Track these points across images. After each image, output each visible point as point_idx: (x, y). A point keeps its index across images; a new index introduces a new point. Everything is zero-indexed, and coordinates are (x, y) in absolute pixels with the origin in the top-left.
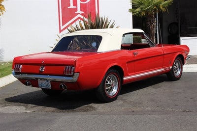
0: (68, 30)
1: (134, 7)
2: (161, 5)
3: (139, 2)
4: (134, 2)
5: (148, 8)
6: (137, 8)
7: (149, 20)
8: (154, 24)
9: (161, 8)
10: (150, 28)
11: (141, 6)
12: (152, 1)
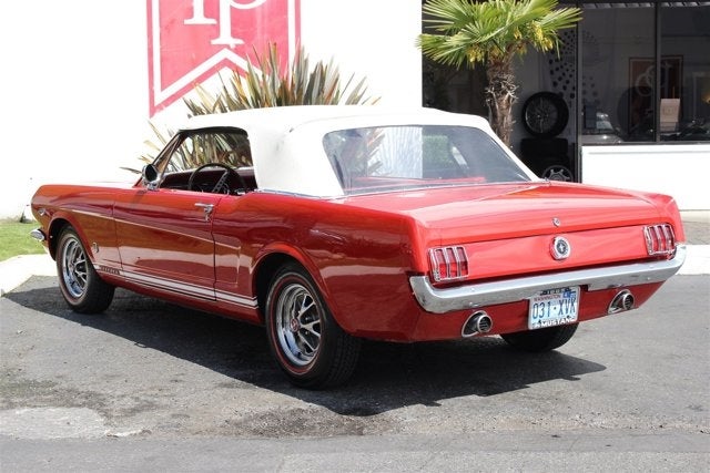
0: (188, 104)
2: (538, 24)
3: (459, 12)
4: (440, 13)
5: (492, 35)
6: (450, 33)
7: (494, 79)
8: (509, 93)
9: (540, 35)
10: (493, 108)
11: (470, 26)
12: (507, 9)
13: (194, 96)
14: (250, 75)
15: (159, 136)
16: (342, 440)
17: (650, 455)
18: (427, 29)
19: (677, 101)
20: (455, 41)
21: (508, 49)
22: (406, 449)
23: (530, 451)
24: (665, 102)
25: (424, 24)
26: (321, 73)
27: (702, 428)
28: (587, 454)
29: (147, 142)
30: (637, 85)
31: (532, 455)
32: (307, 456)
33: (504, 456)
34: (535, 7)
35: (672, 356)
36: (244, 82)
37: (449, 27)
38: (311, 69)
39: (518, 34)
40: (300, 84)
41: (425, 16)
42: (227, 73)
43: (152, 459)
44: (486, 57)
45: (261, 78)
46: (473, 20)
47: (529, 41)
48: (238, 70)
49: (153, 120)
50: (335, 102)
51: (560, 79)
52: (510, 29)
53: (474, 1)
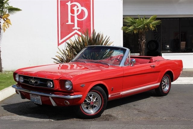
2: (151, 24)
3: (132, 21)
4: (127, 21)
5: (140, 27)
7: (140, 37)
8: (144, 40)
9: (151, 27)
10: (140, 44)
11: (135, 25)
12: (144, 20)
13: (68, 41)
14: (82, 36)
15: (60, 51)
16: (104, 122)
17: (176, 126)
18: (124, 25)
19: (185, 42)
20: (131, 28)
21: (144, 30)
22: (119, 124)
23: (148, 124)
24: (182, 42)
25: (123, 24)
26: (99, 35)
27: (189, 120)
28: (161, 125)
29: (57, 52)
30: (176, 38)
31: (148, 125)
32: (96, 125)
33: (142, 126)
34: (150, 20)
35: (182, 103)
36: (80, 38)
37: (129, 25)
38: (96, 35)
39: (146, 26)
40: (94, 38)
41: (123, 22)
42: (76, 36)
43: (60, 125)
44: (138, 32)
45: (84, 37)
46: (135, 23)
47: (149, 28)
48: (79, 35)
49: (58, 47)
51: (157, 37)
52: (144, 25)
53: (135, 18)
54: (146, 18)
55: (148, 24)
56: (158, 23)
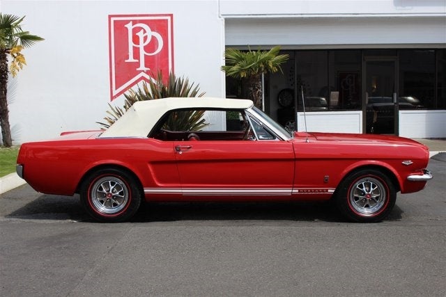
0: (126, 96)
1: (229, 63)
2: (270, 61)
3: (237, 57)
4: (230, 56)
5: (251, 66)
6: (234, 65)
7: (252, 84)
8: (259, 90)
9: (271, 66)
10: (252, 96)
11: (241, 62)
12: (257, 55)
13: (128, 93)
14: (150, 82)
15: (112, 109)
20: (235, 68)
26: (179, 82)
29: (107, 112)
34: (271, 54)
36: (148, 85)
37: (233, 62)
39: (262, 65)
42: (142, 82)
44: (248, 75)
46: (242, 59)
47: (267, 67)
49: (112, 103)
50: (186, 96)
52: (259, 63)
53: (243, 51)
54: (262, 51)
55: (265, 62)
56: (283, 60)
